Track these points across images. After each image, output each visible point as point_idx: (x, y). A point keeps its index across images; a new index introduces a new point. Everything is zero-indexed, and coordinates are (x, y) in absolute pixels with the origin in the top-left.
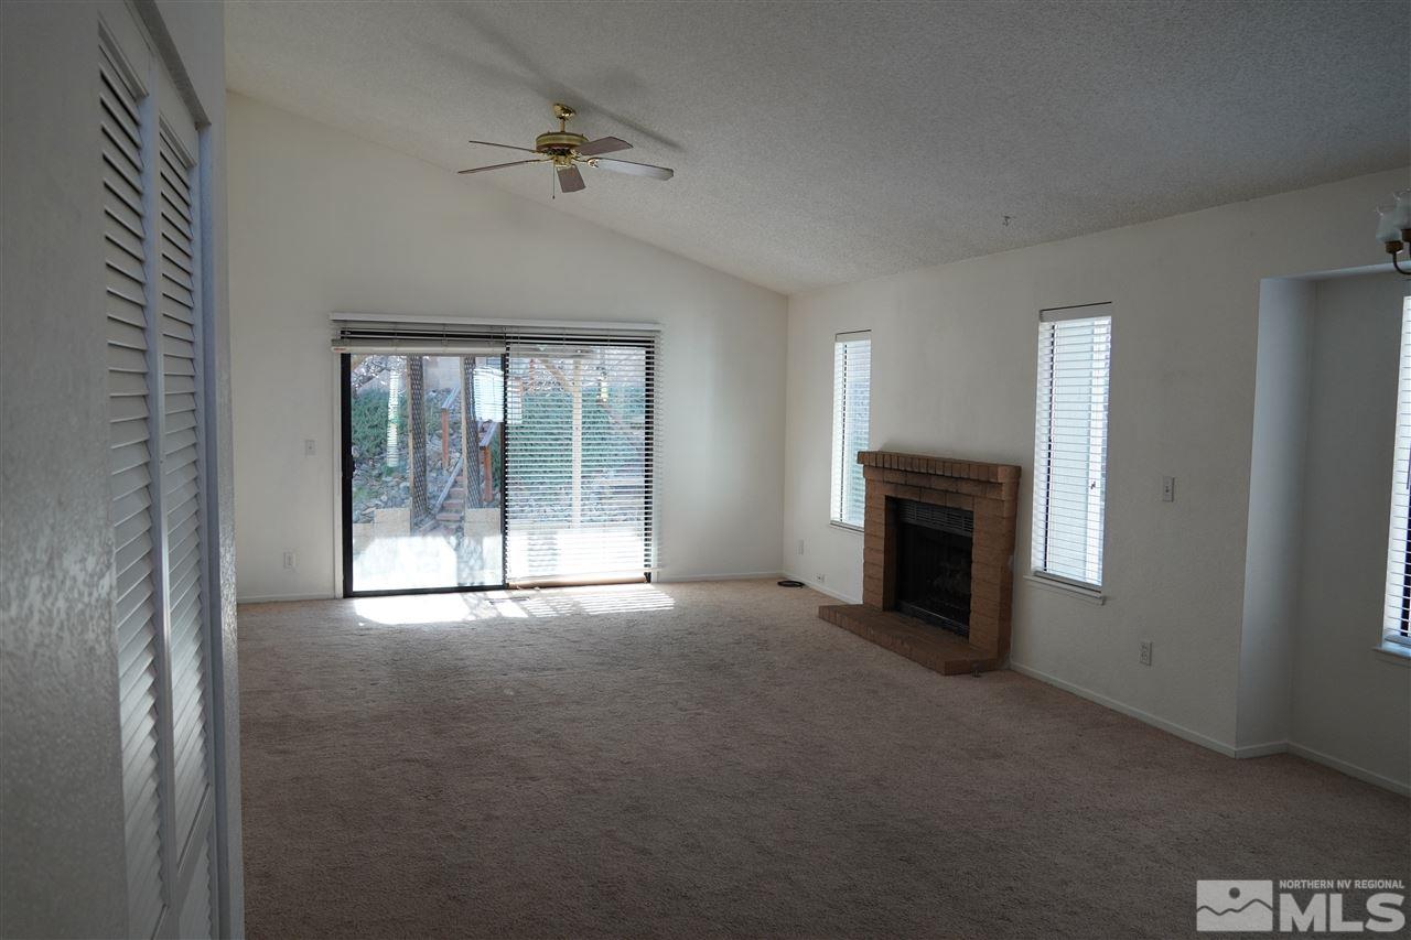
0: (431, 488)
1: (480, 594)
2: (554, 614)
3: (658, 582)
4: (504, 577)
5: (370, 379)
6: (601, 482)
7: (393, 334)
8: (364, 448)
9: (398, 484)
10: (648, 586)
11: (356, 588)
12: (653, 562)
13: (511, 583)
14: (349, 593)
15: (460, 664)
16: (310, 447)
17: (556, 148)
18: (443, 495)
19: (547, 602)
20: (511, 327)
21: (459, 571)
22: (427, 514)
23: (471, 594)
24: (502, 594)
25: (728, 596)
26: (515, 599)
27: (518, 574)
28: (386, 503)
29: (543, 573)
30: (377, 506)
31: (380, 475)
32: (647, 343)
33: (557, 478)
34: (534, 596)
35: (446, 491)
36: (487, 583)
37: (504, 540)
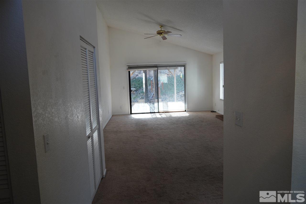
0: (149, 95)
1: (154, 114)
2: (166, 117)
3: (187, 112)
4: (158, 111)
5: (138, 75)
6: (181, 94)
7: (137, 67)
8: (137, 88)
9: (143, 95)
10: (186, 112)
11: (132, 112)
12: (186, 108)
13: (160, 112)
14: (131, 113)
15: (147, 124)
16: (124, 88)
17: (160, 33)
18: (151, 97)
19: (166, 115)
20: (158, 64)
21: (150, 110)
22: (148, 100)
23: (152, 114)
24: (158, 113)
25: (200, 114)
26: (160, 114)
27: (161, 110)
28: (141, 98)
29: (166, 110)
30: (139, 99)
31: (140, 93)
32: (184, 66)
33: (173, 93)
34: (163, 114)
35: (152, 96)
36: (155, 112)
37: (158, 104)
